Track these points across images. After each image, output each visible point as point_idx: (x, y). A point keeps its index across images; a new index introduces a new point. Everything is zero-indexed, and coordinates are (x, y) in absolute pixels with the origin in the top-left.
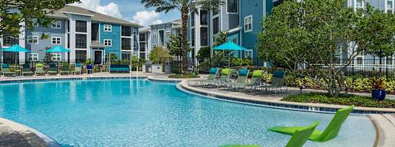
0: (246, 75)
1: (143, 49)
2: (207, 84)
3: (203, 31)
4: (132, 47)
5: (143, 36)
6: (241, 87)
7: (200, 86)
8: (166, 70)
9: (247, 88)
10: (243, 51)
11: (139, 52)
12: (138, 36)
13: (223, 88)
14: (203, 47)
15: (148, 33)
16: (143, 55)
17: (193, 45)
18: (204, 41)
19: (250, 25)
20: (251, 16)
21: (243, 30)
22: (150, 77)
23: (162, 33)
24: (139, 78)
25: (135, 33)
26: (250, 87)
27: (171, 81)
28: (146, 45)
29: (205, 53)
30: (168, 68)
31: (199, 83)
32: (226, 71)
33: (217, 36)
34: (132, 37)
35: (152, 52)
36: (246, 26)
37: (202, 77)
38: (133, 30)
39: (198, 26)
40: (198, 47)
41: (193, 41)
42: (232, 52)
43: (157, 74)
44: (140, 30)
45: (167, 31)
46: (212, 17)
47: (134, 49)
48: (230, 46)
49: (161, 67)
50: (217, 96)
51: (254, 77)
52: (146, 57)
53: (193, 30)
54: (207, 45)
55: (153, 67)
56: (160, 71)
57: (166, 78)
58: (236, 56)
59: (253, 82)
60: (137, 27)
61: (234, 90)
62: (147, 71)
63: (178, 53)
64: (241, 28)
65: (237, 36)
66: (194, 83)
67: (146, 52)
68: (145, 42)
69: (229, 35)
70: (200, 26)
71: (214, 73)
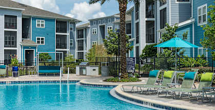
0: (192, 79)
1: (81, 48)
2: (145, 89)
3: (150, 25)
4: (68, 45)
5: (82, 32)
6: (187, 93)
7: (136, 92)
8: (102, 72)
9: (194, 94)
10: (196, 49)
11: (76, 51)
12: (75, 33)
13: (165, 95)
14: (149, 44)
15: (86, 28)
16: (81, 55)
17: (137, 42)
18: (150, 37)
19: (204, 16)
20: (206, 5)
21: (195, 23)
22: (83, 81)
23: (103, 28)
24: (70, 82)
25: (71, 29)
26: (198, 94)
27: (105, 86)
28: (84, 42)
29: (151, 51)
30: (105, 70)
31: (135, 89)
32: (168, 73)
33: (164, 31)
34: (68, 34)
35: (90, 50)
36: (200, 17)
37: (144, 80)
38: (69, 26)
39: (143, 20)
40: (143, 44)
41: (138, 38)
42: (181, 51)
43: (92, 77)
44: (77, 25)
45: (109, 26)
46: (159, 8)
47: (71, 48)
48: (178, 42)
49: (97, 69)
50: (154, 105)
51: (204, 81)
52: (85, 57)
53: (138, 24)
54: (154, 42)
55: (88, 68)
56: (96, 73)
57: (101, 82)
58: (187, 54)
59: (201, 88)
60: (74, 22)
61: (177, 98)
62: (81, 74)
63: (117, 52)
64: (194, 20)
65: (188, 30)
66: (130, 88)
67: (84, 51)
68: (84, 39)
69: (177, 29)
70: (146, 19)
71: (154, 76)
